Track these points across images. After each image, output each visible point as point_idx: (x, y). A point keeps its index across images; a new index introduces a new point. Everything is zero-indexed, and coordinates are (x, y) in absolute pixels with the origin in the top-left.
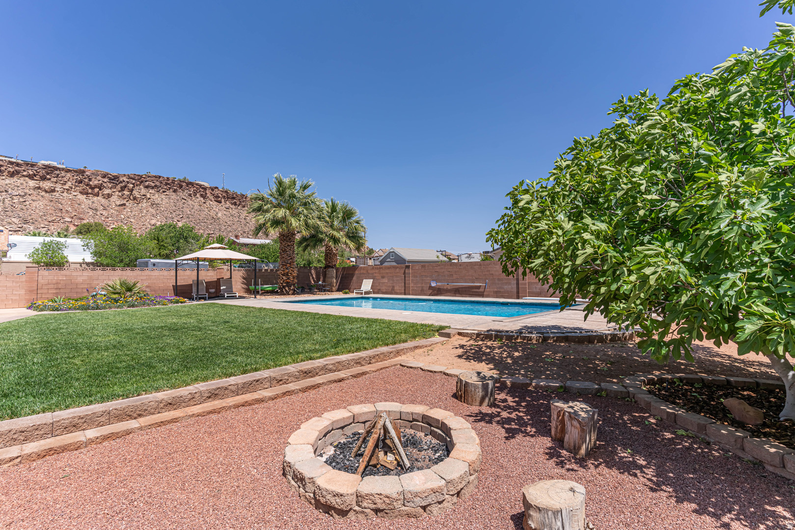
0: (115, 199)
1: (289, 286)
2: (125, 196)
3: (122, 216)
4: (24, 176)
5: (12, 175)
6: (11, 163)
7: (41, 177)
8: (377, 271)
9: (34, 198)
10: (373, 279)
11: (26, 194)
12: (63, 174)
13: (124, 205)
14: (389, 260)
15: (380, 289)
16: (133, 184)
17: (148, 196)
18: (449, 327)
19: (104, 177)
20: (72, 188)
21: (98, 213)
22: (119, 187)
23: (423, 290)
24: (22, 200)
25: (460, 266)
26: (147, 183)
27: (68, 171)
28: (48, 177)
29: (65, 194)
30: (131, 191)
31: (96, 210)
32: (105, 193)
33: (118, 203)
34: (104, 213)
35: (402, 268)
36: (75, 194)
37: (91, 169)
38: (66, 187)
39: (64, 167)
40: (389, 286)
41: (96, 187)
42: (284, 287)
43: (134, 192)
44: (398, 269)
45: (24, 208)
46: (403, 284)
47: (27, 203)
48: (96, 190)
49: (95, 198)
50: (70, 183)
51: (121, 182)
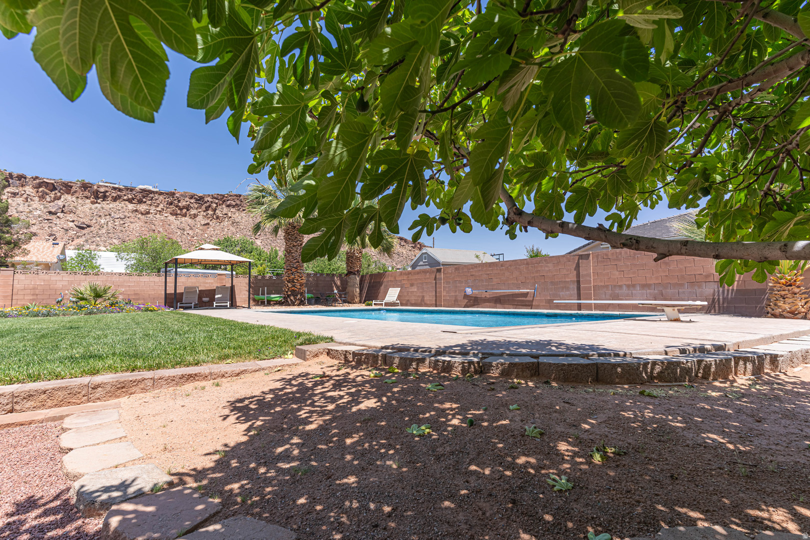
0: (201, 220)
1: (295, 296)
2: (209, 216)
3: (206, 235)
4: (124, 200)
5: (115, 199)
6: (115, 189)
7: (138, 201)
8: (405, 277)
9: (132, 220)
10: (401, 287)
11: (125, 217)
12: (157, 196)
13: (208, 224)
14: (421, 263)
15: (408, 300)
16: (217, 204)
17: (230, 215)
18: (331, 339)
19: (191, 198)
20: (163, 210)
21: (185, 233)
22: (204, 207)
23: (456, 300)
24: (122, 222)
25: (502, 266)
26: (228, 203)
27: (161, 194)
28: (144, 200)
29: (158, 216)
30: (215, 210)
31: (184, 230)
32: (192, 213)
33: (203, 222)
34: (191, 232)
35: (433, 272)
36: (166, 215)
37: (180, 190)
38: (159, 209)
39: (157, 190)
40: (419, 296)
41: (184, 207)
42: (289, 296)
43: (217, 211)
44: (428, 274)
45: (124, 230)
46: (434, 293)
47: (126, 225)
48: (185, 211)
49: (183, 219)
50: (162, 205)
51: (206, 202)
